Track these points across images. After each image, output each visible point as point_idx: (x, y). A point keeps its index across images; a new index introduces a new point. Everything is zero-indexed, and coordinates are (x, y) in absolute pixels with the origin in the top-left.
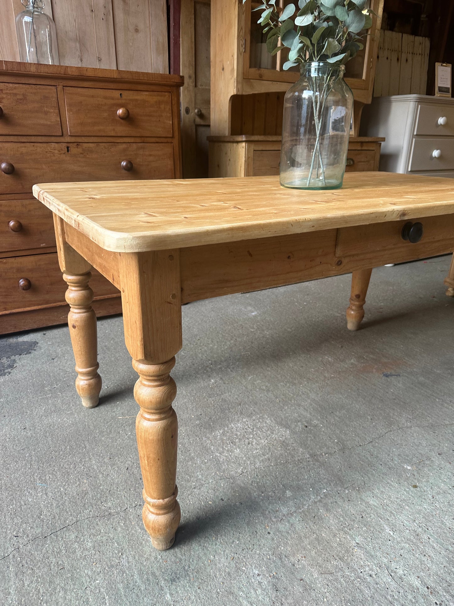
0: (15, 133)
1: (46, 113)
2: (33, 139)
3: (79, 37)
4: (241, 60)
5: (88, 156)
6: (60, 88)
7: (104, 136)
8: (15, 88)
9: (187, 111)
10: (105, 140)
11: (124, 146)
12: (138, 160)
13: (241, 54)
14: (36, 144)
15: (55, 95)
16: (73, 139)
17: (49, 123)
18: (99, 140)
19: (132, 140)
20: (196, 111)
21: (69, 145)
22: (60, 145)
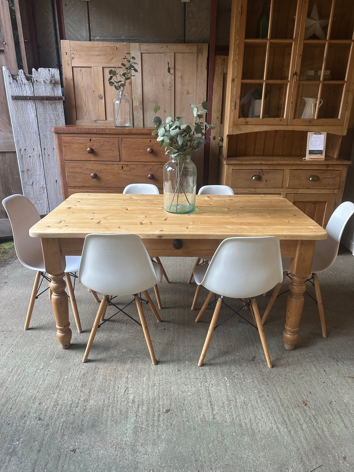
0: (99, 160)
1: (113, 151)
2: (107, 163)
3: (155, 100)
4: (232, 115)
5: (132, 171)
6: (120, 139)
7: (140, 162)
8: (100, 140)
9: (214, 138)
10: (141, 163)
11: (151, 166)
12: (158, 174)
13: (232, 111)
14: (107, 165)
15: (118, 143)
16: (125, 163)
17: (114, 155)
18: (138, 163)
19: (155, 164)
20: (219, 138)
21: (123, 166)
22: (118, 165)
